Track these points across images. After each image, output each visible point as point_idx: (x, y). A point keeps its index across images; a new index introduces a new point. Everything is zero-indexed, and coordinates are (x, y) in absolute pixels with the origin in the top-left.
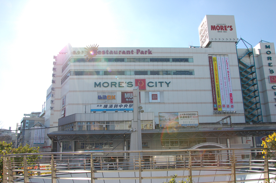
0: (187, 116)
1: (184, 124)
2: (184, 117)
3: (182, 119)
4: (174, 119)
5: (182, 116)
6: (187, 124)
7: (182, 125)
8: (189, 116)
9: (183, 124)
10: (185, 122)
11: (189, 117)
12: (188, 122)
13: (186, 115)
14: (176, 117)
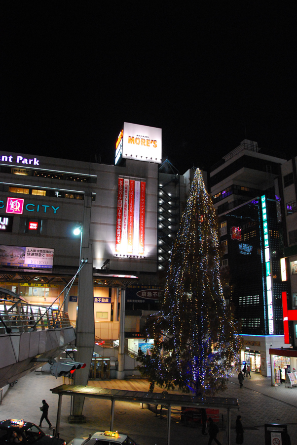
0: (38, 253)
1: (32, 264)
2: (33, 254)
3: (30, 257)
4: (19, 256)
5: (31, 252)
6: (36, 265)
7: (28, 265)
8: (41, 253)
9: (30, 265)
10: (34, 262)
11: (40, 255)
12: (39, 262)
13: (36, 252)
14: (22, 253)
